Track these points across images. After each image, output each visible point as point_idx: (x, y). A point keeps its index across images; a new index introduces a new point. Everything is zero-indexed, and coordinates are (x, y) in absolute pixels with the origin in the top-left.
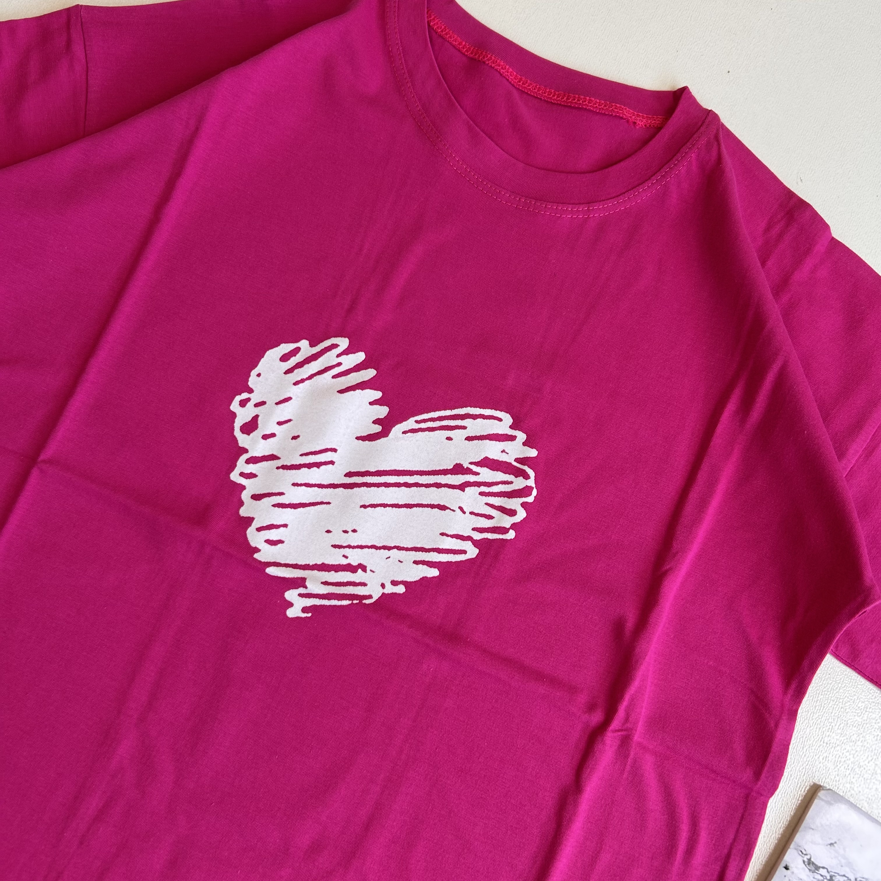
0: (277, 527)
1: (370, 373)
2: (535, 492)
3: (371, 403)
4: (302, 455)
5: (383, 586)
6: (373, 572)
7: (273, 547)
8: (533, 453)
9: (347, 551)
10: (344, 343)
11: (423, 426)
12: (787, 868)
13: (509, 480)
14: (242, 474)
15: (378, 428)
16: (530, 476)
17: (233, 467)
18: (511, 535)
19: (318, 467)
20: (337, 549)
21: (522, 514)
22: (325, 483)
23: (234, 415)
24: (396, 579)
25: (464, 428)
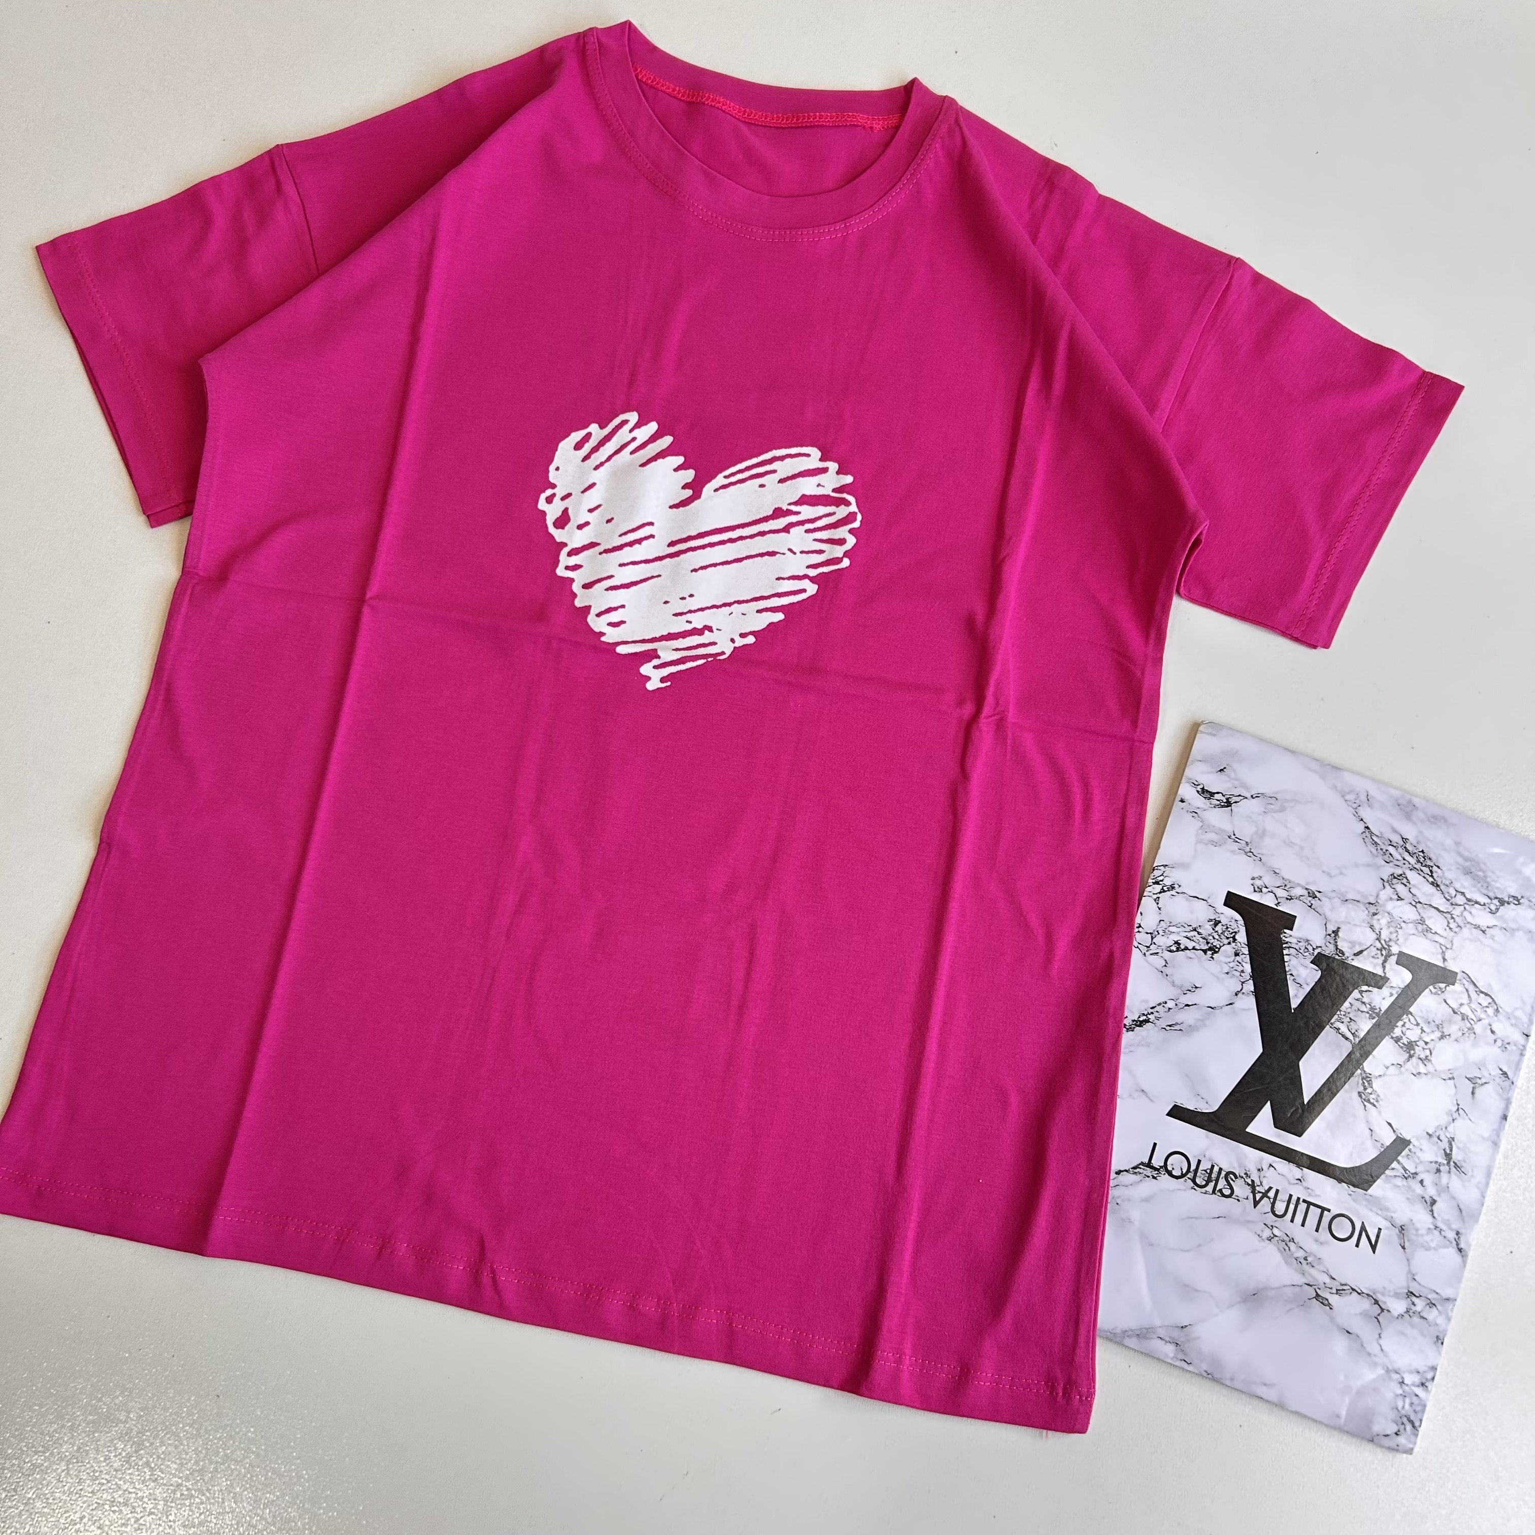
0: (615, 609)
1: (666, 441)
2: (859, 517)
3: (676, 470)
4: (620, 536)
5: (733, 641)
6: (720, 630)
7: (616, 628)
8: (849, 479)
9: (689, 617)
10: (633, 417)
11: (733, 479)
12: (1182, 801)
13: (832, 512)
14: (567, 568)
15: (688, 493)
16: (851, 501)
17: (556, 562)
18: (846, 563)
19: (640, 543)
20: (679, 617)
21: (851, 541)
22: (651, 557)
23: (544, 513)
24: (743, 632)
25: (774, 471)
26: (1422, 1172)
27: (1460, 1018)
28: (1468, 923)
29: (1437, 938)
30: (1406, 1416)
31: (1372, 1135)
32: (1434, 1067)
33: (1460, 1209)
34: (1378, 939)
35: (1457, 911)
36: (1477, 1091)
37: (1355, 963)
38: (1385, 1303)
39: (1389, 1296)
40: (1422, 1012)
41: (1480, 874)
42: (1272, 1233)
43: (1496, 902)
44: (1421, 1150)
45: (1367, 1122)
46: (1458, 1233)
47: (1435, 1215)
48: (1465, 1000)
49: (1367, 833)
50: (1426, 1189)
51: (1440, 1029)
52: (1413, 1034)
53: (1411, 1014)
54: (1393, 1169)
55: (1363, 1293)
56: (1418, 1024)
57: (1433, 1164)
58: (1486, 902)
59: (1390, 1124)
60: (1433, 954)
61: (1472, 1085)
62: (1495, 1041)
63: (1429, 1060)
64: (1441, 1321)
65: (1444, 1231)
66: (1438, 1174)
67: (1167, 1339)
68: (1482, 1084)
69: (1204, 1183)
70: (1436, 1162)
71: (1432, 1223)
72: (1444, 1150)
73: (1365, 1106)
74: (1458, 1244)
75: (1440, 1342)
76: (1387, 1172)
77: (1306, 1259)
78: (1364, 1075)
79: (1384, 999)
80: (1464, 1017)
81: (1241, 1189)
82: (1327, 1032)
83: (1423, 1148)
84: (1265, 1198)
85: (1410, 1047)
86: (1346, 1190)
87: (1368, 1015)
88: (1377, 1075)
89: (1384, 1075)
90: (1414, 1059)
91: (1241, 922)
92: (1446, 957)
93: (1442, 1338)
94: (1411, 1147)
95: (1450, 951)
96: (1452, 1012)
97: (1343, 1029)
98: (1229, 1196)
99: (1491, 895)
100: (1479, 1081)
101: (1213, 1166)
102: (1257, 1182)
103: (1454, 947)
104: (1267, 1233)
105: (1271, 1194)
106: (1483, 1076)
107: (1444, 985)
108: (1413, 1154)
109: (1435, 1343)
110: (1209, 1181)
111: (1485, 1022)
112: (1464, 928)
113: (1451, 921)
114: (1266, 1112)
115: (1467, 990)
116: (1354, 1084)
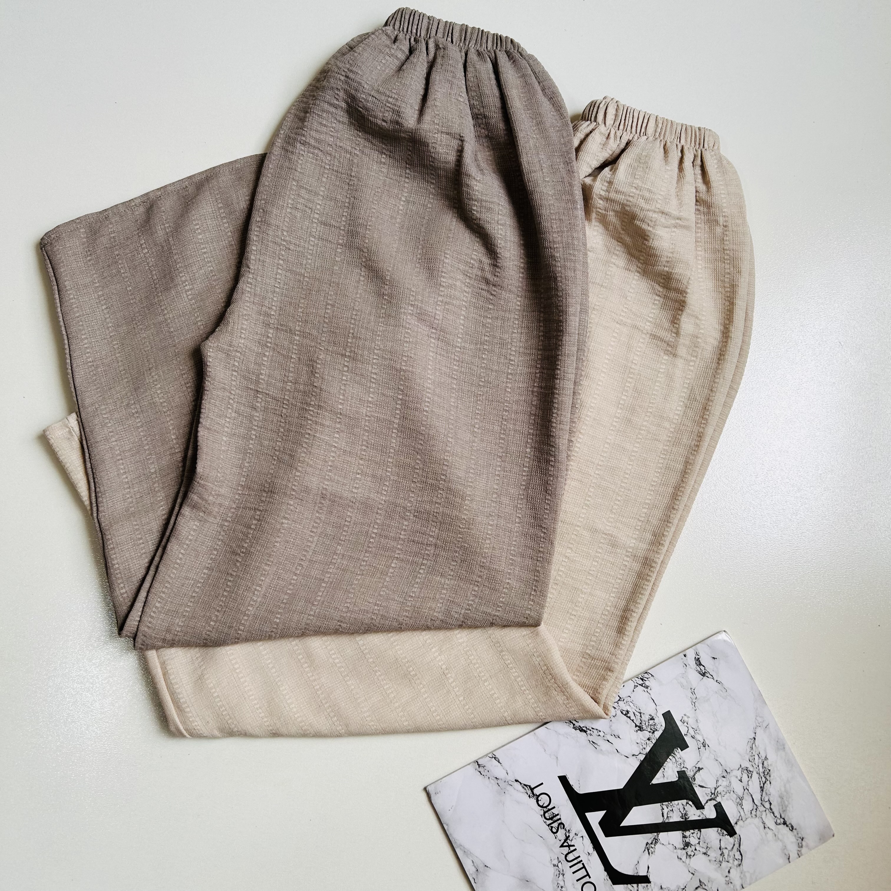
27: (720, 853)
28: (761, 818)
29: (741, 811)
31: (636, 865)
32: (690, 862)
34: (715, 789)
35: (761, 808)
36: (699, 889)
37: (695, 788)
40: (706, 835)
41: (786, 803)
42: (558, 864)
43: (782, 820)
45: (640, 858)
48: (730, 848)
49: (752, 741)
51: (707, 849)
52: (693, 840)
53: (700, 832)
54: (632, 886)
56: (699, 839)
58: (777, 816)
59: (648, 867)
60: (734, 816)
61: (699, 885)
62: (727, 876)
63: (690, 858)
67: (475, 865)
68: (704, 889)
69: (548, 818)
73: (645, 850)
76: (629, 885)
77: (562, 887)
78: (656, 837)
79: (695, 815)
80: (722, 854)
81: (561, 834)
82: (657, 806)
84: (567, 848)
85: (687, 845)
86: (605, 877)
87: (681, 815)
88: (662, 843)
89: (665, 845)
90: (684, 851)
91: (663, 729)
92: (738, 823)
94: (649, 885)
95: (742, 821)
96: (719, 847)
97: (666, 811)
98: (554, 833)
99: (783, 816)
100: (704, 886)
101: (558, 815)
102: (570, 838)
103: (746, 822)
104: (556, 862)
105: (572, 848)
106: (708, 886)
108: (647, 888)
110: (551, 819)
111: (729, 865)
112: (757, 818)
113: (754, 810)
114: (601, 814)
115: (734, 845)
116: (648, 837)
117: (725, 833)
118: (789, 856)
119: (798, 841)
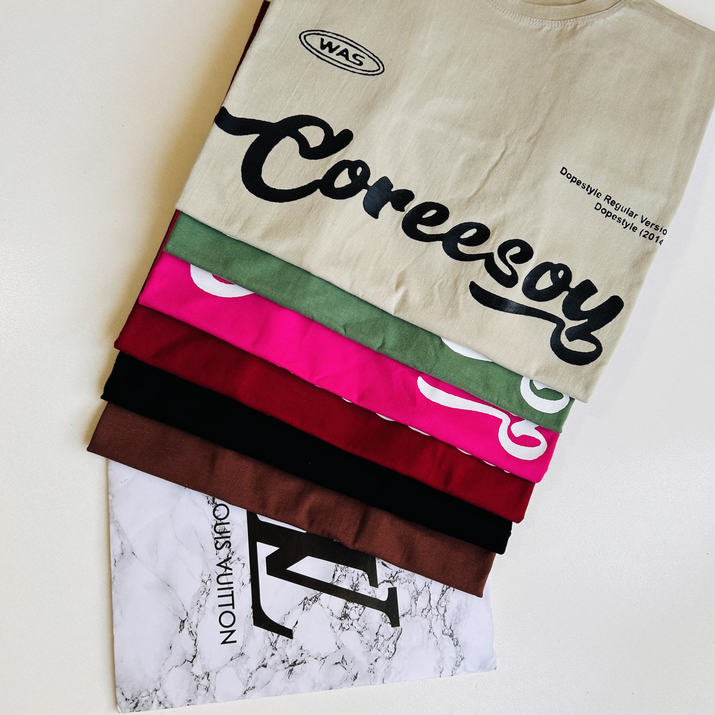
26: (278, 653)
27: (376, 638)
28: (431, 620)
29: (414, 606)
30: (138, 700)
31: (286, 615)
32: (341, 635)
33: (268, 683)
34: (397, 572)
35: (434, 611)
36: (338, 665)
37: (377, 564)
38: (196, 662)
39: (201, 662)
40: (368, 615)
41: (462, 617)
42: (207, 581)
43: (450, 632)
44: (291, 647)
45: (293, 609)
46: (254, 687)
47: (258, 670)
48: (386, 637)
50: (270, 659)
51: (364, 629)
52: (353, 614)
53: (364, 609)
54: (273, 635)
55: (196, 647)
56: (360, 615)
57: (287, 657)
58: (447, 626)
59: (297, 623)
60: (404, 607)
61: (341, 662)
62: (371, 664)
63: (343, 630)
64: (200, 698)
65: (251, 679)
66: (282, 662)
67: (123, 547)
68: (343, 667)
69: (218, 531)
70: (288, 658)
71: (253, 670)
72: (297, 660)
73: (301, 604)
74: (247, 690)
75: (188, 703)
76: (270, 632)
77: (201, 606)
78: (317, 596)
79: (365, 589)
80: (376, 640)
81: (224, 553)
82: (333, 565)
83: (292, 648)
84: (224, 569)
85: (346, 616)
86: (249, 614)
87: (352, 584)
88: (321, 604)
89: (323, 607)
90: (340, 622)
92: (405, 616)
93: (191, 703)
94: (290, 640)
95: (410, 616)
96: (376, 632)
97: (338, 573)
98: (217, 549)
99: (453, 628)
100: (345, 664)
101: (229, 532)
102: (231, 561)
103: (413, 618)
104: (206, 578)
105: (228, 571)
106: (349, 665)
107: (389, 621)
108: (286, 643)
109: (186, 700)
110: (220, 533)
111: (379, 654)
112: (426, 620)
113: (427, 610)
114: (272, 549)
115: (392, 636)
116: (311, 592)
117: (389, 620)
118: (442, 671)
119: (458, 659)
